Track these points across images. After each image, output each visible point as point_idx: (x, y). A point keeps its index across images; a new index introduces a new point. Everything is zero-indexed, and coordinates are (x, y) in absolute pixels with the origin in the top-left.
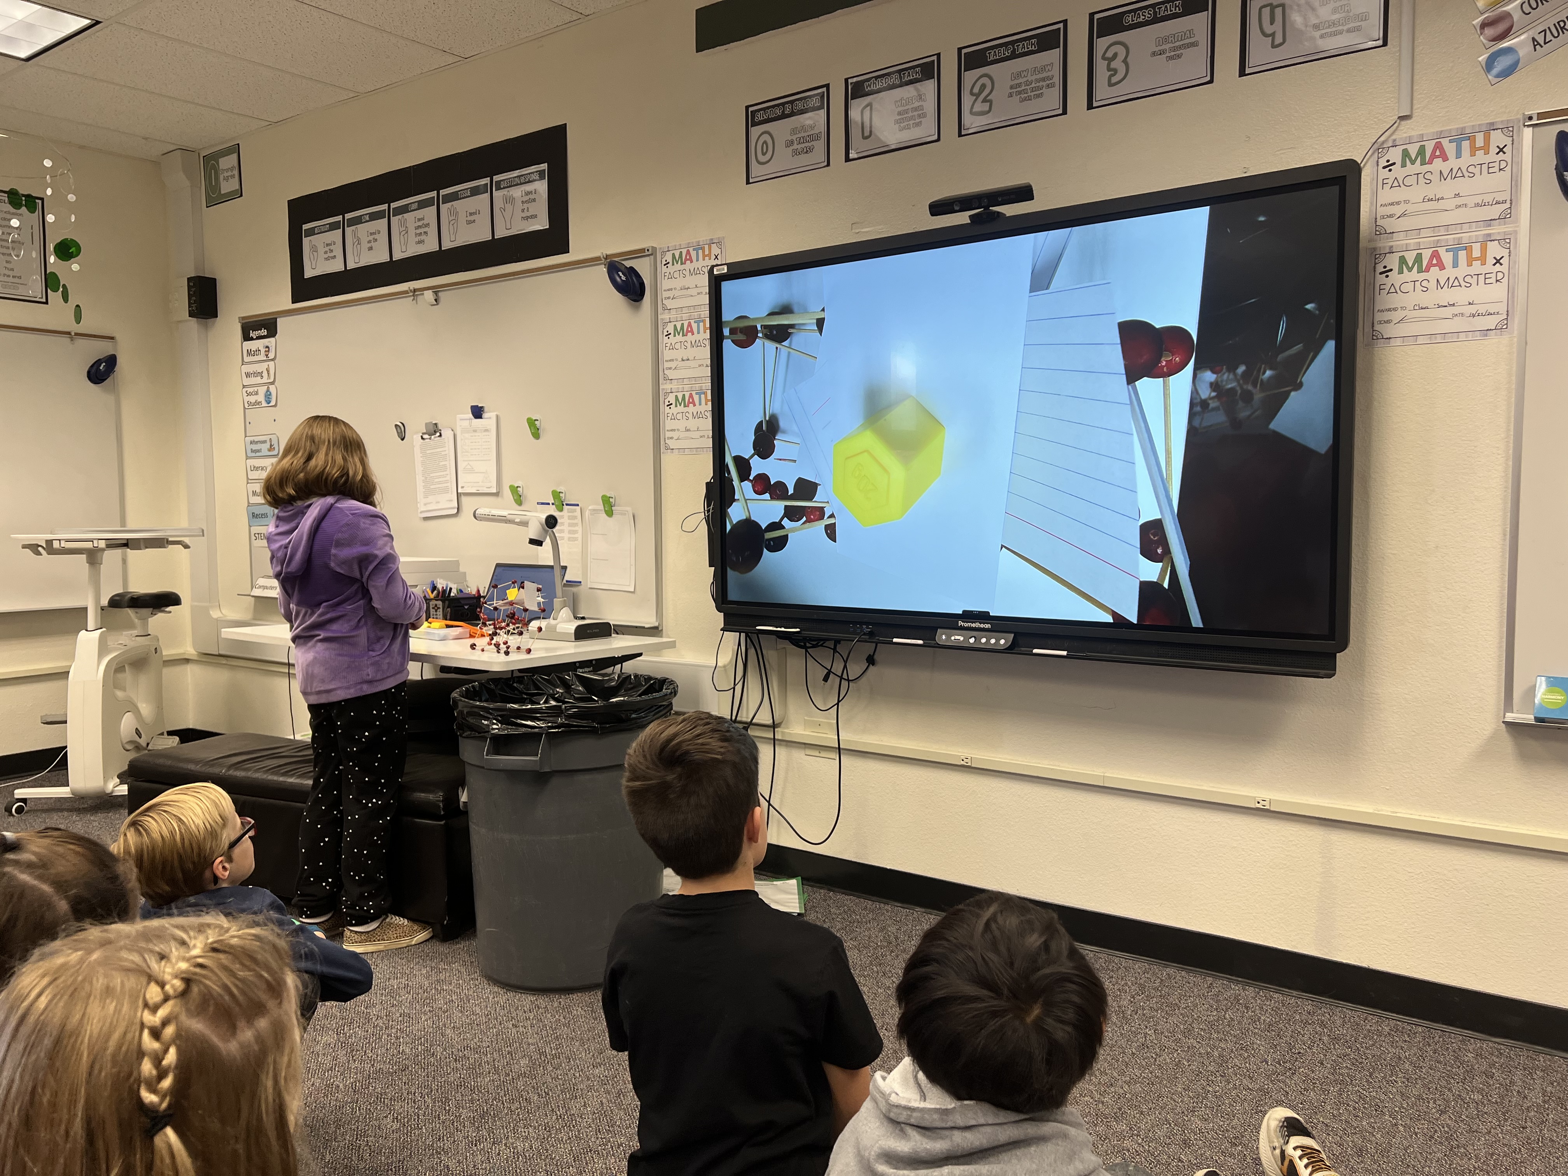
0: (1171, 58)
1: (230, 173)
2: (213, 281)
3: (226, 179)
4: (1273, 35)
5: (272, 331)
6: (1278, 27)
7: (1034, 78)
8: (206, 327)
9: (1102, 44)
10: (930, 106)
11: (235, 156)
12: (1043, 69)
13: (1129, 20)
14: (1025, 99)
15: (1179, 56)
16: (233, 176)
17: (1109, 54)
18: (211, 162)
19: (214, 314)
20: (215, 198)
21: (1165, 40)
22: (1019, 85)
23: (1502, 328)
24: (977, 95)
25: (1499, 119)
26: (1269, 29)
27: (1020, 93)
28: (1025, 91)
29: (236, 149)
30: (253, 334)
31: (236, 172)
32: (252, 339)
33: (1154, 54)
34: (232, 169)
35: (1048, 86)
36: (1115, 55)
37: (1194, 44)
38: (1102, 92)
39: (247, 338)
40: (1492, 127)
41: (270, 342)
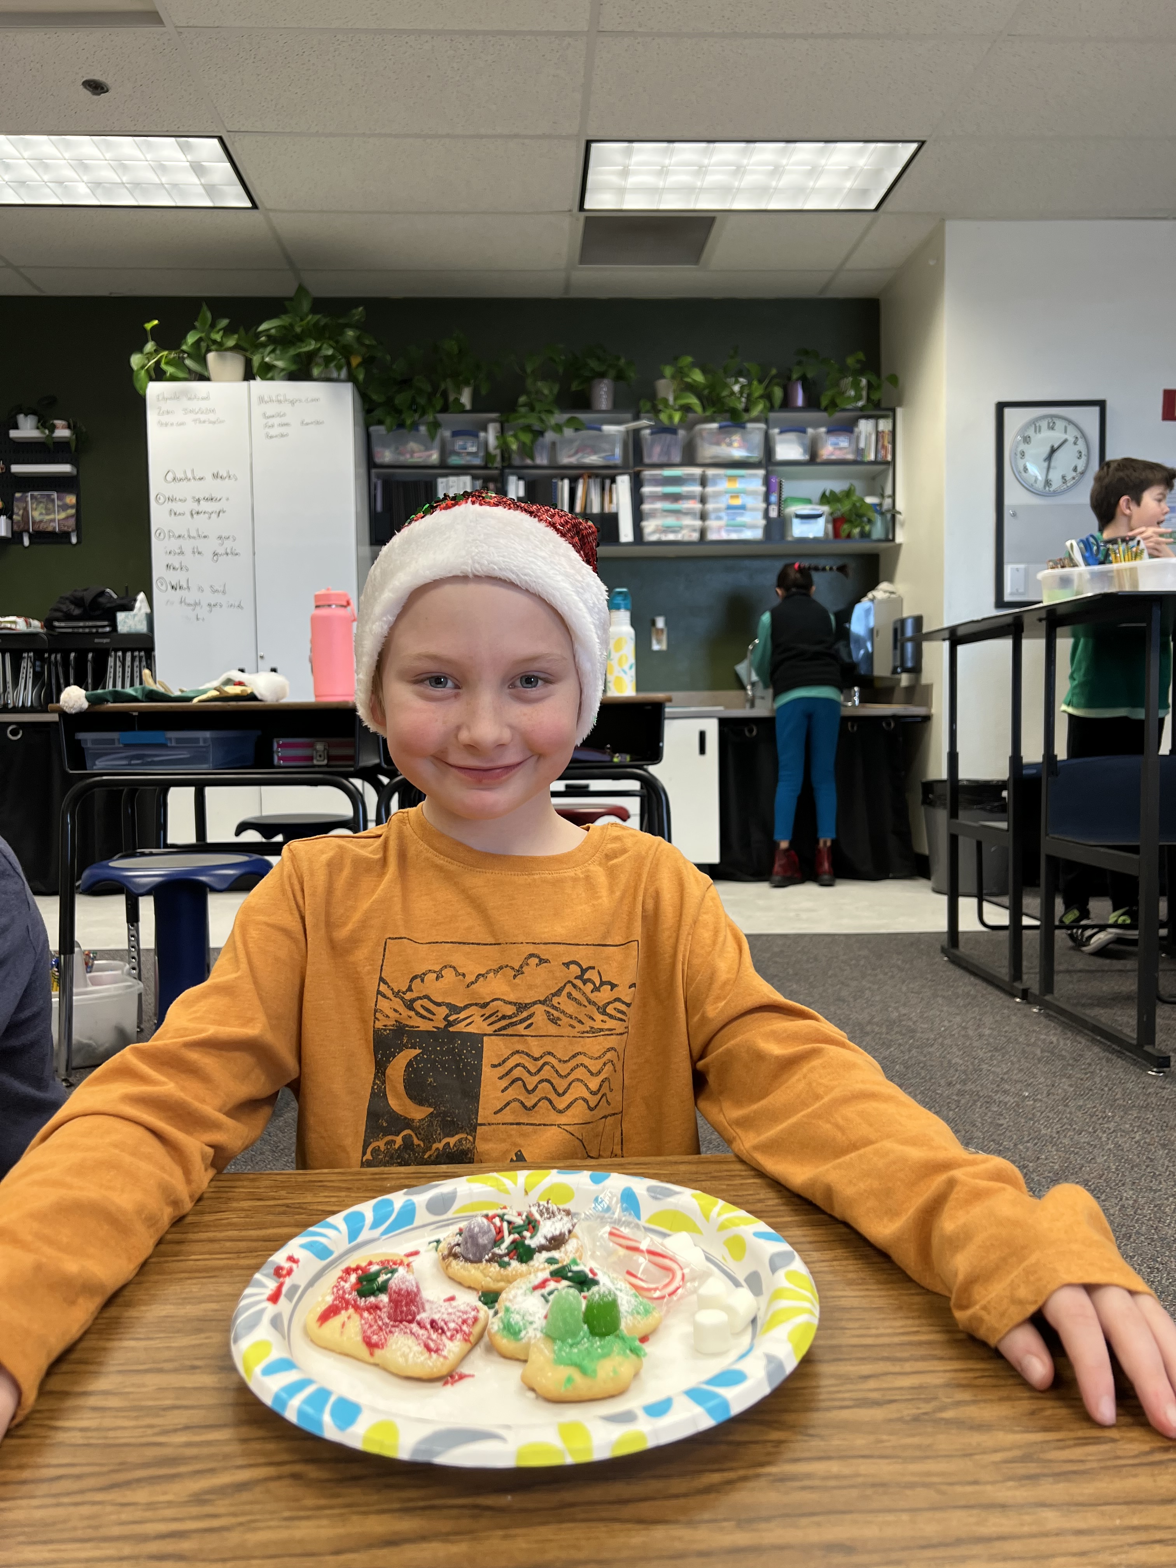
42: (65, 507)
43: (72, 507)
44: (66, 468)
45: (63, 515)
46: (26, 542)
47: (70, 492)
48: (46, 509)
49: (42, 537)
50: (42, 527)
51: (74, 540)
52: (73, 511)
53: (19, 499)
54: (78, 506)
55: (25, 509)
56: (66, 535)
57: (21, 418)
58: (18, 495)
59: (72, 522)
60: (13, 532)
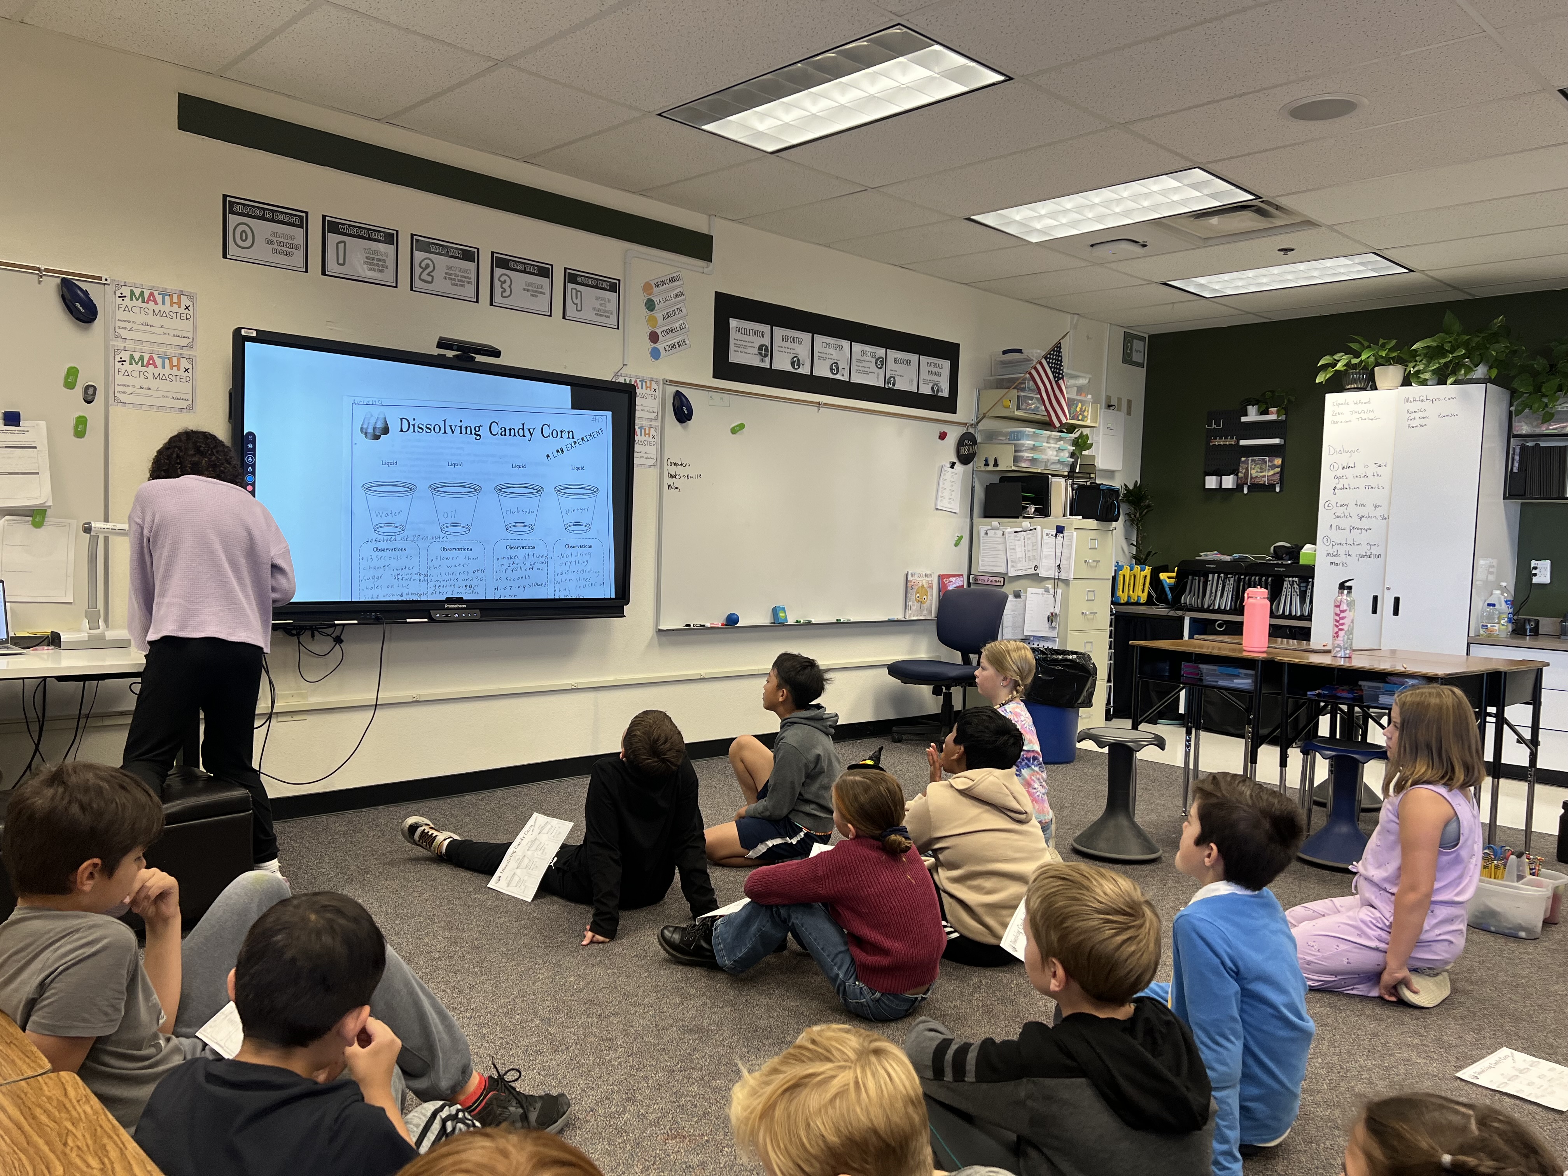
0: (532, 295)
4: (577, 304)
6: (578, 301)
7: (460, 274)
9: (498, 271)
10: (391, 262)
12: (465, 271)
13: (512, 265)
14: (453, 284)
15: (536, 296)
17: (502, 279)
21: (530, 284)
22: (451, 274)
23: (655, 465)
24: (424, 269)
25: (655, 377)
26: (576, 301)
27: (451, 279)
28: (454, 279)
33: (524, 289)
35: (468, 282)
36: (505, 282)
37: (543, 293)
38: (497, 299)
40: (652, 380)
42: (1273, 467)
43: (1278, 467)
44: (1276, 441)
45: (1272, 472)
46: (1246, 491)
47: (1278, 456)
48: (1261, 468)
49: (1255, 487)
50: (1257, 481)
51: (1278, 490)
52: (1278, 470)
53: (1244, 462)
54: (1282, 466)
55: (1247, 469)
56: (1273, 486)
57: (1250, 408)
58: (1243, 459)
59: (1277, 477)
60: (1237, 485)
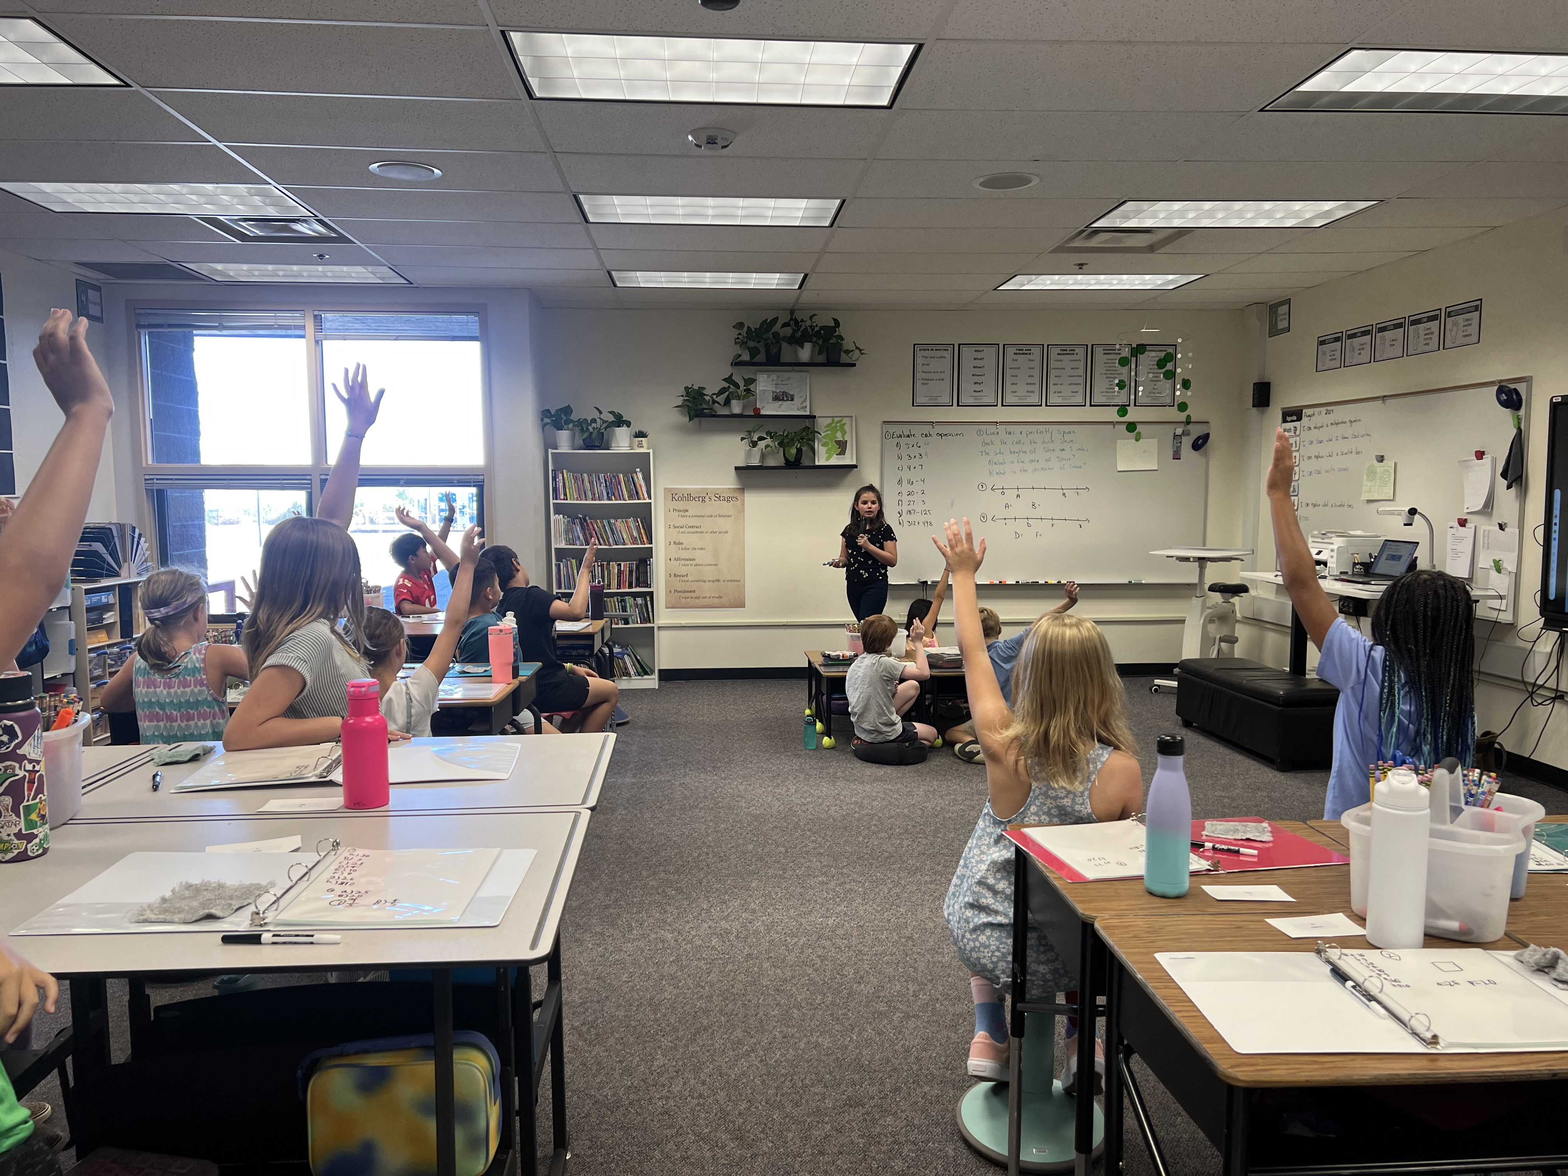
1: (1283, 317)
2: (1270, 383)
3: (1281, 320)
5: (1299, 419)
8: (1263, 413)
11: (1288, 305)
16: (1285, 319)
18: (1273, 309)
19: (1268, 405)
20: (1274, 331)
29: (1288, 302)
30: (1289, 419)
31: (1287, 316)
32: (1287, 422)
34: (1285, 314)
39: (1285, 421)
41: (1297, 424)
